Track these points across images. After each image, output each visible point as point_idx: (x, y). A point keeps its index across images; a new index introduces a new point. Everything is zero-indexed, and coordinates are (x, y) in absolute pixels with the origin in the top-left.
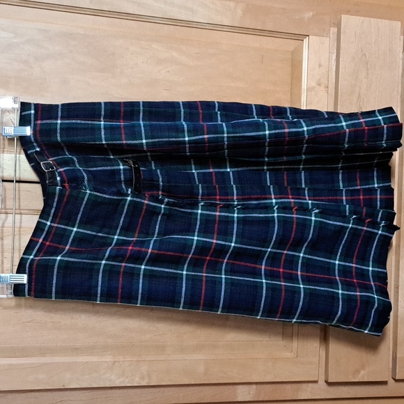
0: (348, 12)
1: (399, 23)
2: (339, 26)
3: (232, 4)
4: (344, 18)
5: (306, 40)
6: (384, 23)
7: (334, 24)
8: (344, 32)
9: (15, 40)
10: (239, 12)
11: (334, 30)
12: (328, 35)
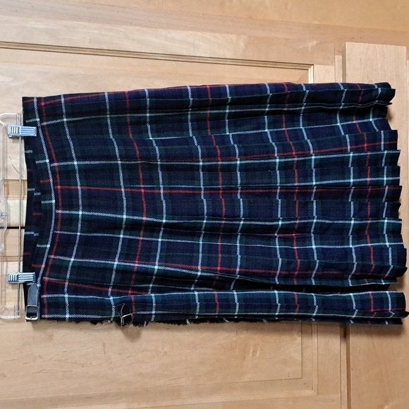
0: (352, 39)
1: (405, 48)
2: (343, 53)
3: (234, 37)
4: (349, 45)
5: (311, 70)
6: (389, 49)
7: (339, 51)
8: (349, 59)
9: (14, 84)
10: (242, 44)
11: (339, 58)
12: (333, 63)
